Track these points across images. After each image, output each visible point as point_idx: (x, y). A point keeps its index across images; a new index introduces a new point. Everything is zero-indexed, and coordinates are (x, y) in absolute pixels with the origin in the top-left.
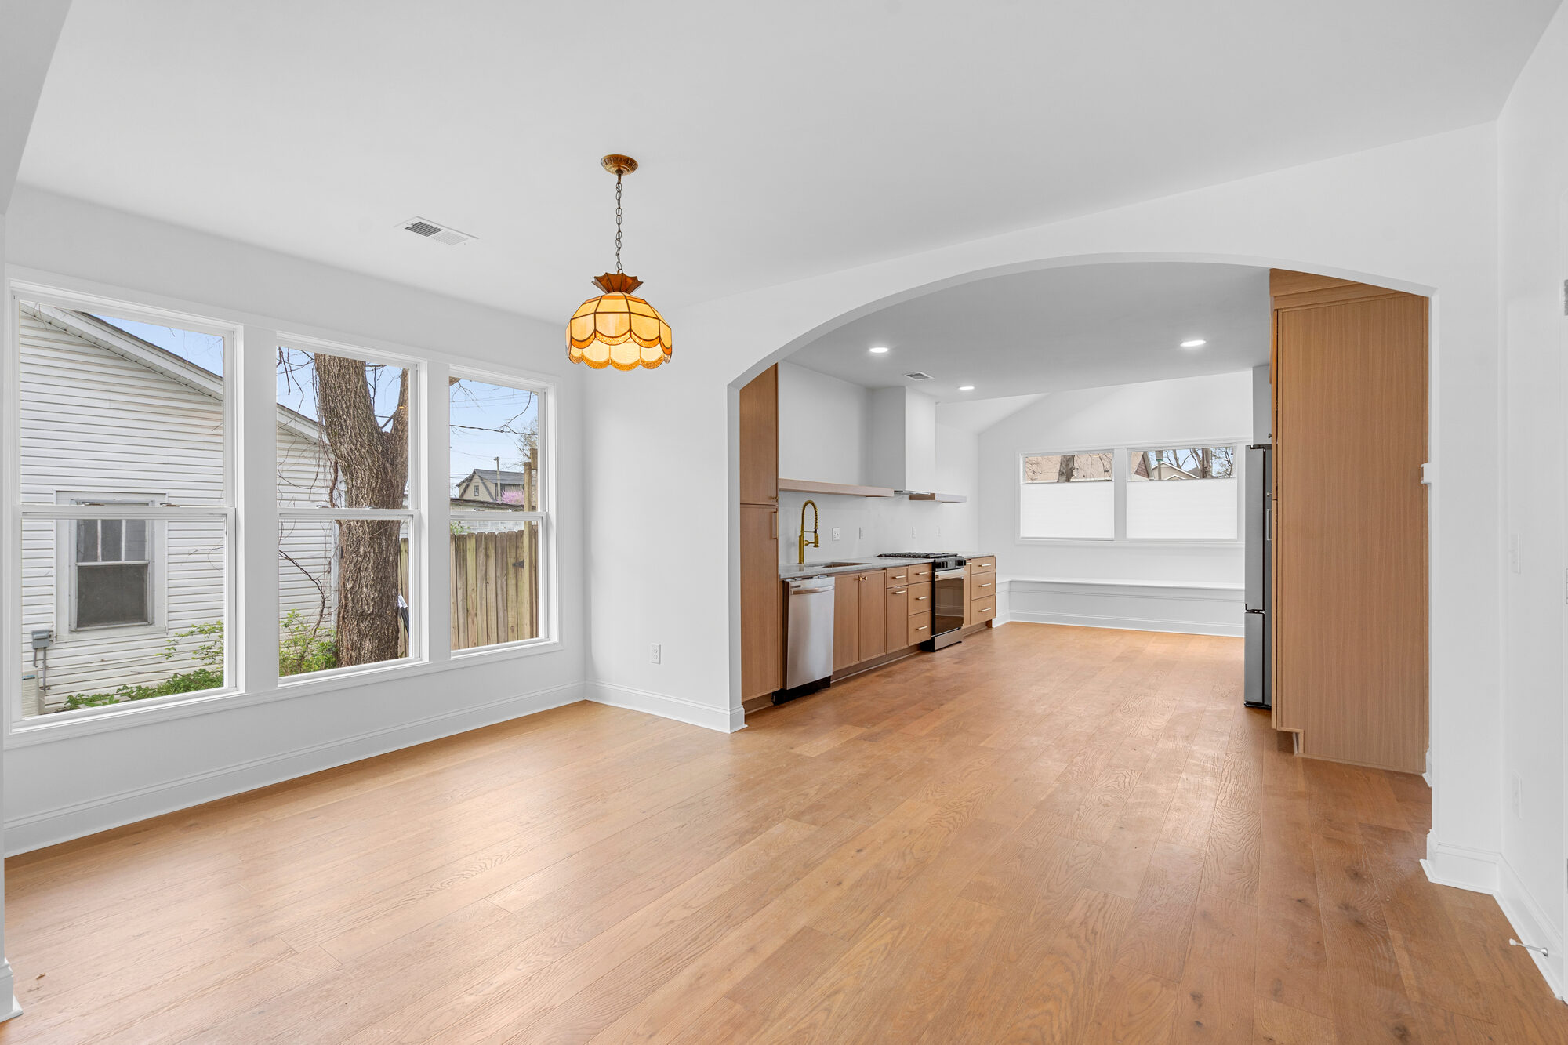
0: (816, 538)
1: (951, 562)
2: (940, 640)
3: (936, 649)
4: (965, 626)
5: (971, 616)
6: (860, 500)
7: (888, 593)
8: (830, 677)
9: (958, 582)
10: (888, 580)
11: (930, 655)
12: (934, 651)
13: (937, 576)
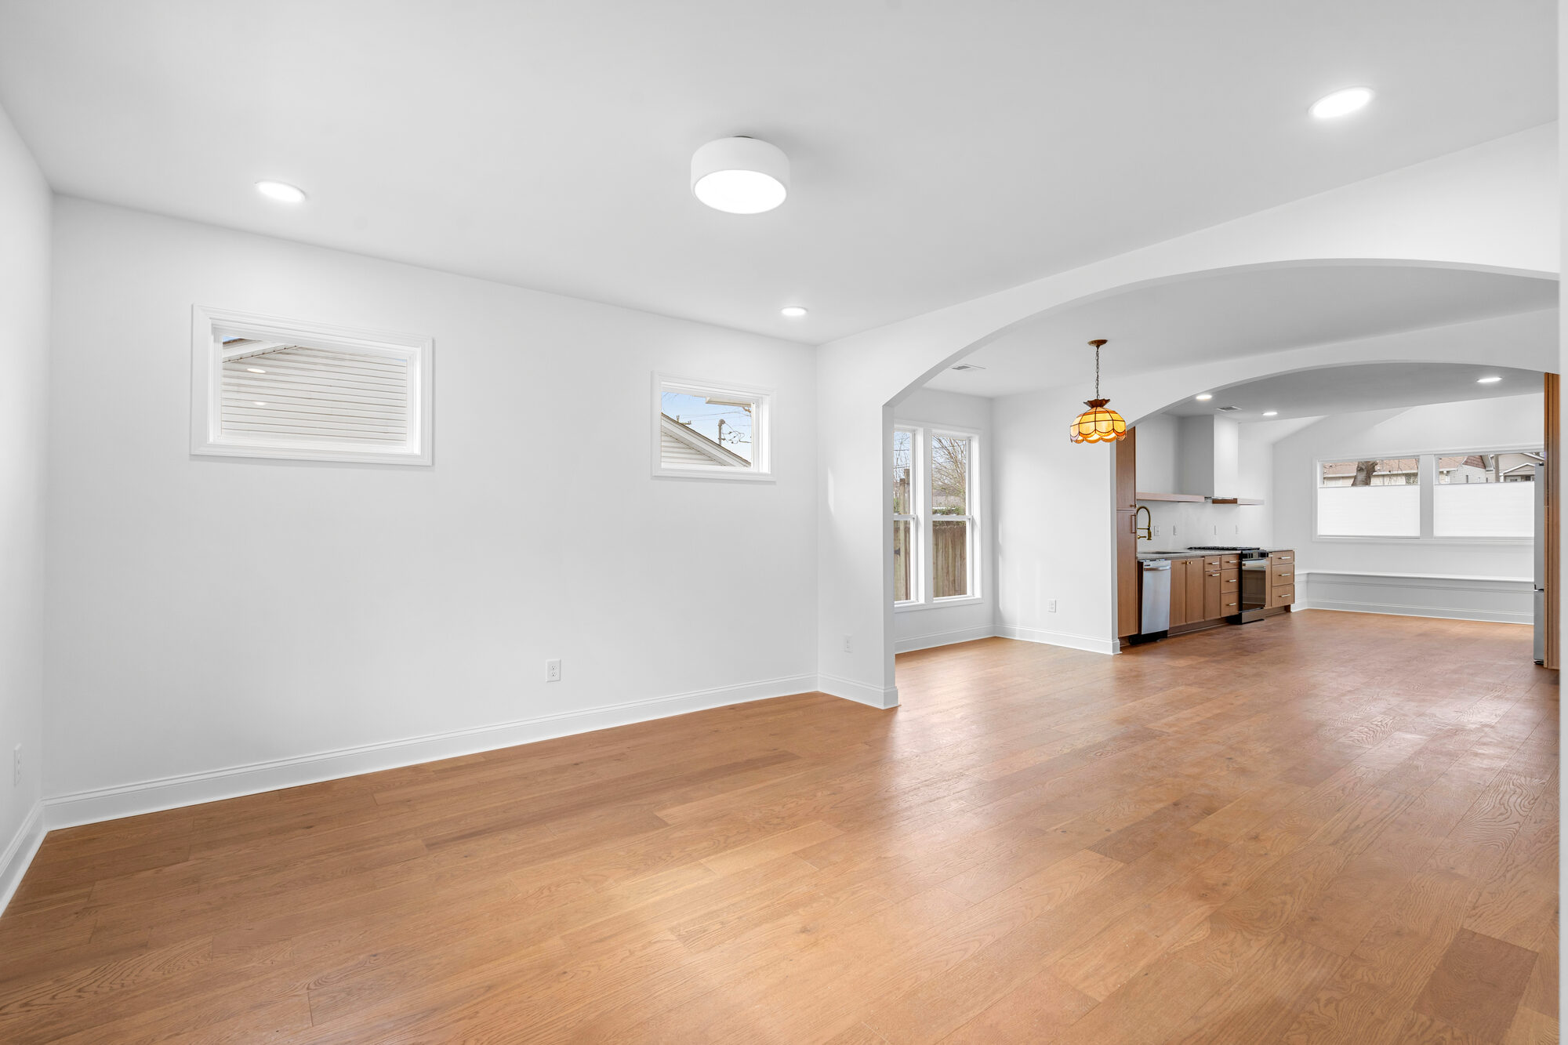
0: (1150, 534)
1: (1256, 555)
2: (1246, 615)
3: (1243, 622)
4: (1266, 608)
5: (1272, 601)
6: (1175, 504)
7: (1207, 576)
8: (1166, 631)
9: (1261, 573)
10: (1206, 565)
11: (1239, 626)
12: (1241, 624)
13: (1244, 565)
